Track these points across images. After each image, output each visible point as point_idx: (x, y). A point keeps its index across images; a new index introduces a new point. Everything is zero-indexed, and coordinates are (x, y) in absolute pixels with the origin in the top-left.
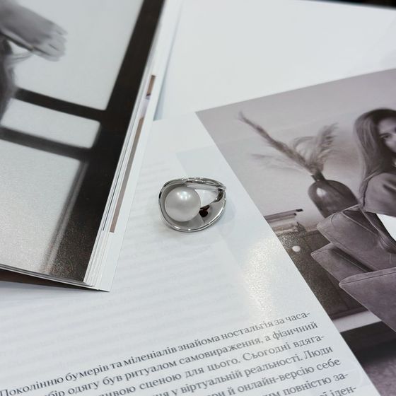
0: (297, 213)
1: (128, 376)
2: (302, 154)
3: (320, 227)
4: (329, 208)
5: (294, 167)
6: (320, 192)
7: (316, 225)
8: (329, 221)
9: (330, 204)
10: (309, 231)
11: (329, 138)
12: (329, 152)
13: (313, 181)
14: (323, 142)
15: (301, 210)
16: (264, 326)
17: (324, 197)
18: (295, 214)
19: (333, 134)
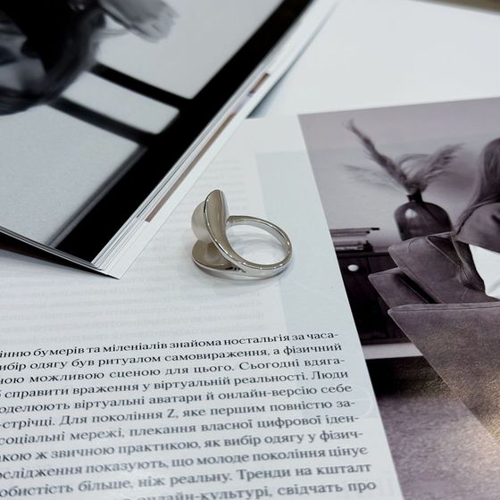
0: (372, 232)
1: (102, 362)
2: (406, 172)
3: (391, 250)
4: (412, 231)
5: (391, 184)
6: (410, 214)
7: (388, 247)
8: (407, 244)
9: (415, 227)
10: (377, 251)
11: (447, 158)
12: (440, 174)
13: (406, 201)
14: (438, 161)
15: (378, 229)
16: (278, 339)
17: (411, 219)
18: (368, 232)
19: (454, 154)
